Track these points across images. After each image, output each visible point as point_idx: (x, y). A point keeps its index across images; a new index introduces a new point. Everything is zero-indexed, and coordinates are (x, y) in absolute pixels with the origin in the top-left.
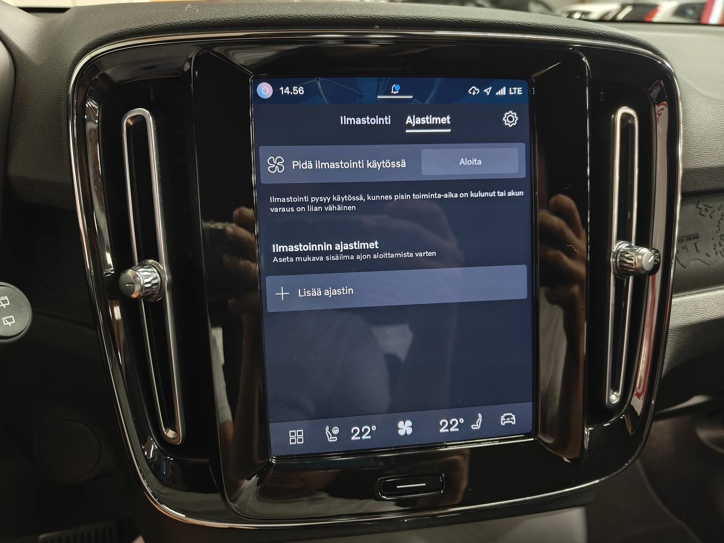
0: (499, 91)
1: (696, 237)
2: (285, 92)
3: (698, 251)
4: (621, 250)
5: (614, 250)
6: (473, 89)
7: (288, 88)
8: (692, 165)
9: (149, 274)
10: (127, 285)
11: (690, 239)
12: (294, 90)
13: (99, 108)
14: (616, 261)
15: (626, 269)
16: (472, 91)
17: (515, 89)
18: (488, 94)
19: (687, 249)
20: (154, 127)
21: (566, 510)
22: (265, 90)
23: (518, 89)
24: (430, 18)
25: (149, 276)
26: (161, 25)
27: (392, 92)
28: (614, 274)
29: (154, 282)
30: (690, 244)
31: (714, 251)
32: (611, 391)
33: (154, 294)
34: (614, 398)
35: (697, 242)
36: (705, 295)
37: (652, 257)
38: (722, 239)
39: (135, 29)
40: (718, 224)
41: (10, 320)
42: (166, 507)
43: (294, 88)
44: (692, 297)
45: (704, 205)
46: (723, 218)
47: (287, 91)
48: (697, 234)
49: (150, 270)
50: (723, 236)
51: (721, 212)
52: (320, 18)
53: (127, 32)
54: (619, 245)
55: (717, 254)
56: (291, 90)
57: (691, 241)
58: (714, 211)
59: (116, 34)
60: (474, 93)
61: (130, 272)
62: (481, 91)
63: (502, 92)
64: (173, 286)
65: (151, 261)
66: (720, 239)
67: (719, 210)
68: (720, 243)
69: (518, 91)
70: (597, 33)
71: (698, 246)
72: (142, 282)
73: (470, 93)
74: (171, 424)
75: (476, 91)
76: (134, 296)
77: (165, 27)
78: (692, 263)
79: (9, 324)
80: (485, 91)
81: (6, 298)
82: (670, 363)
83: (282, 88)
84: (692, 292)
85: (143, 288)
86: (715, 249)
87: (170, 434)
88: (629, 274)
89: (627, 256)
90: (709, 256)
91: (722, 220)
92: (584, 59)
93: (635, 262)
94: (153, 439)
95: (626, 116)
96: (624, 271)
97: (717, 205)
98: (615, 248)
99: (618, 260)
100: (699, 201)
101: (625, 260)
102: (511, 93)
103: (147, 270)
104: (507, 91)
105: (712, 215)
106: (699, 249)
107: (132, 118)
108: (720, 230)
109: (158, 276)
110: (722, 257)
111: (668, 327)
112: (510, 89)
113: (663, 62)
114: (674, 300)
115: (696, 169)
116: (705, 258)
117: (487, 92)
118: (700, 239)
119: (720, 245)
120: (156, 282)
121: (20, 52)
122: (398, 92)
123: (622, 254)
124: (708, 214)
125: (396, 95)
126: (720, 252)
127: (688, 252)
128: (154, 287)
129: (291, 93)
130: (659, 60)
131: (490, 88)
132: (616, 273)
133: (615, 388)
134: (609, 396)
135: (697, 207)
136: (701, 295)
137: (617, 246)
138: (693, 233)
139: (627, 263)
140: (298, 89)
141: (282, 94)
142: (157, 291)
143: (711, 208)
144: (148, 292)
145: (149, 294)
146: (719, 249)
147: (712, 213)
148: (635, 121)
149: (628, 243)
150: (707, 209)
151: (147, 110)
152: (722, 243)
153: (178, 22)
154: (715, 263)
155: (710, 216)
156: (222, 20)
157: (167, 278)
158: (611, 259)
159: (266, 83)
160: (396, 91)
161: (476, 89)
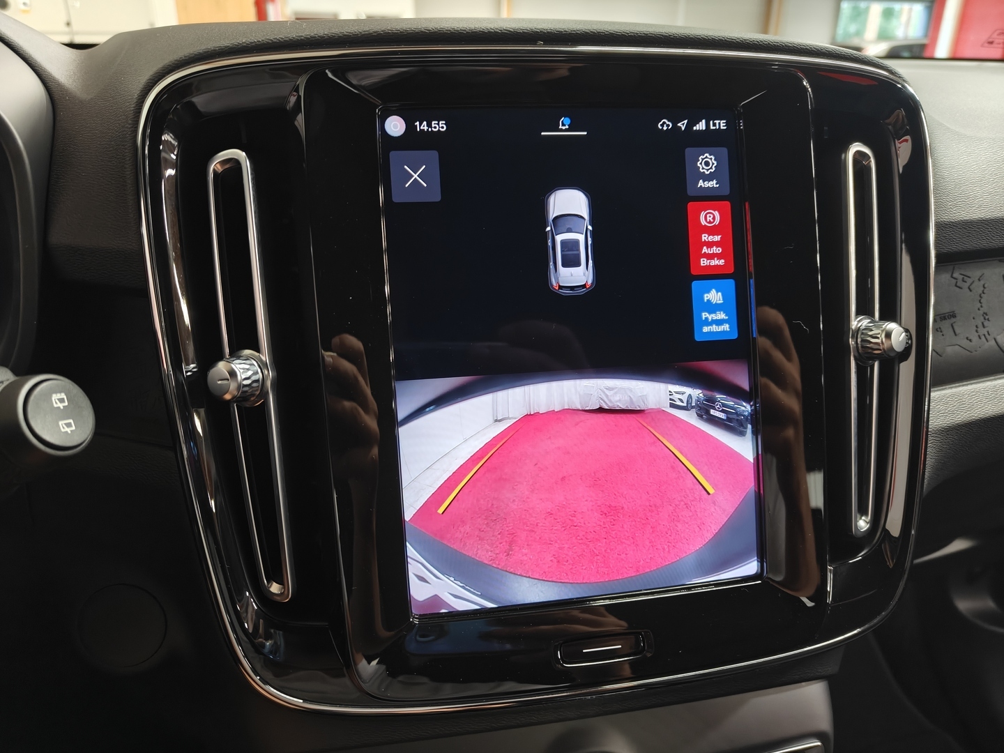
0: (698, 125)
1: (953, 315)
2: (422, 128)
3: (956, 335)
4: (863, 327)
5: (853, 327)
6: (664, 123)
7: (425, 123)
8: (946, 218)
9: (248, 367)
10: (219, 382)
11: (944, 318)
12: (433, 126)
13: (179, 145)
14: (857, 343)
15: (870, 351)
16: (662, 125)
17: (717, 122)
18: (683, 129)
19: (941, 332)
20: (251, 174)
21: (803, 684)
22: (395, 126)
23: (722, 122)
24: (607, 32)
25: (248, 369)
26: (259, 41)
27: (560, 127)
28: (855, 357)
29: (254, 378)
30: (946, 325)
31: (977, 334)
32: (859, 516)
33: (253, 395)
34: (863, 524)
35: (954, 322)
36: (970, 387)
37: (904, 334)
38: (985, 319)
39: (226, 47)
40: (979, 298)
41: (69, 425)
42: (272, 689)
43: (433, 122)
44: (954, 390)
45: (961, 274)
46: (985, 292)
47: (424, 127)
48: (953, 312)
49: (248, 362)
50: (987, 315)
51: (982, 282)
52: (467, 32)
53: (214, 50)
54: (859, 321)
55: (980, 338)
56: (429, 125)
57: (945, 321)
58: (973, 282)
59: (200, 54)
60: (665, 128)
61: (222, 366)
62: (675, 124)
63: (701, 126)
64: (277, 384)
65: (247, 352)
66: (982, 318)
67: (979, 280)
68: (983, 323)
69: (722, 125)
70: (818, 50)
71: (956, 327)
72: (239, 378)
73: (661, 128)
74: (276, 575)
75: (668, 126)
76: (228, 397)
77: (264, 44)
78: (949, 350)
79: (68, 430)
80: (679, 125)
81: (63, 396)
82: (931, 478)
83: (417, 123)
84: (954, 385)
85: (240, 386)
86: (977, 331)
87: (275, 588)
88: (874, 358)
89: (870, 333)
90: (970, 340)
91: (983, 293)
92: (805, 83)
93: (882, 341)
94: (250, 593)
95: (859, 156)
96: (866, 355)
97: (977, 273)
98: (854, 324)
99: (859, 340)
100: (954, 269)
101: (869, 339)
102: (712, 127)
103: (244, 362)
104: (707, 125)
105: (971, 287)
106: (957, 332)
107: (223, 162)
108: (981, 307)
109: (259, 370)
110: (987, 341)
111: (927, 428)
112: (711, 122)
113: (903, 86)
114: (933, 394)
115: (951, 222)
116: (965, 343)
117: (682, 126)
118: (958, 318)
119: (984, 327)
120: (257, 378)
121: (59, 85)
122: (567, 127)
123: (864, 331)
124: (967, 285)
125: (566, 130)
126: (984, 335)
127: (943, 335)
128: (255, 385)
129: (430, 130)
130: (899, 83)
131: (686, 121)
132: (857, 354)
133: (863, 511)
134: (856, 522)
135: (952, 277)
136: (965, 388)
137: (856, 323)
138: (948, 311)
139: (871, 342)
140: (438, 124)
141: (418, 130)
142: (257, 390)
143: (969, 277)
144: (246, 392)
145: (248, 394)
146: (982, 331)
147: (971, 285)
148: (871, 161)
149: (869, 319)
150: (965, 280)
151: (243, 151)
152: (986, 323)
153: (282, 38)
154: (979, 349)
155: (969, 288)
156: (340, 35)
157: (270, 374)
158: (850, 340)
159: (396, 116)
160: (565, 125)
161: (668, 123)
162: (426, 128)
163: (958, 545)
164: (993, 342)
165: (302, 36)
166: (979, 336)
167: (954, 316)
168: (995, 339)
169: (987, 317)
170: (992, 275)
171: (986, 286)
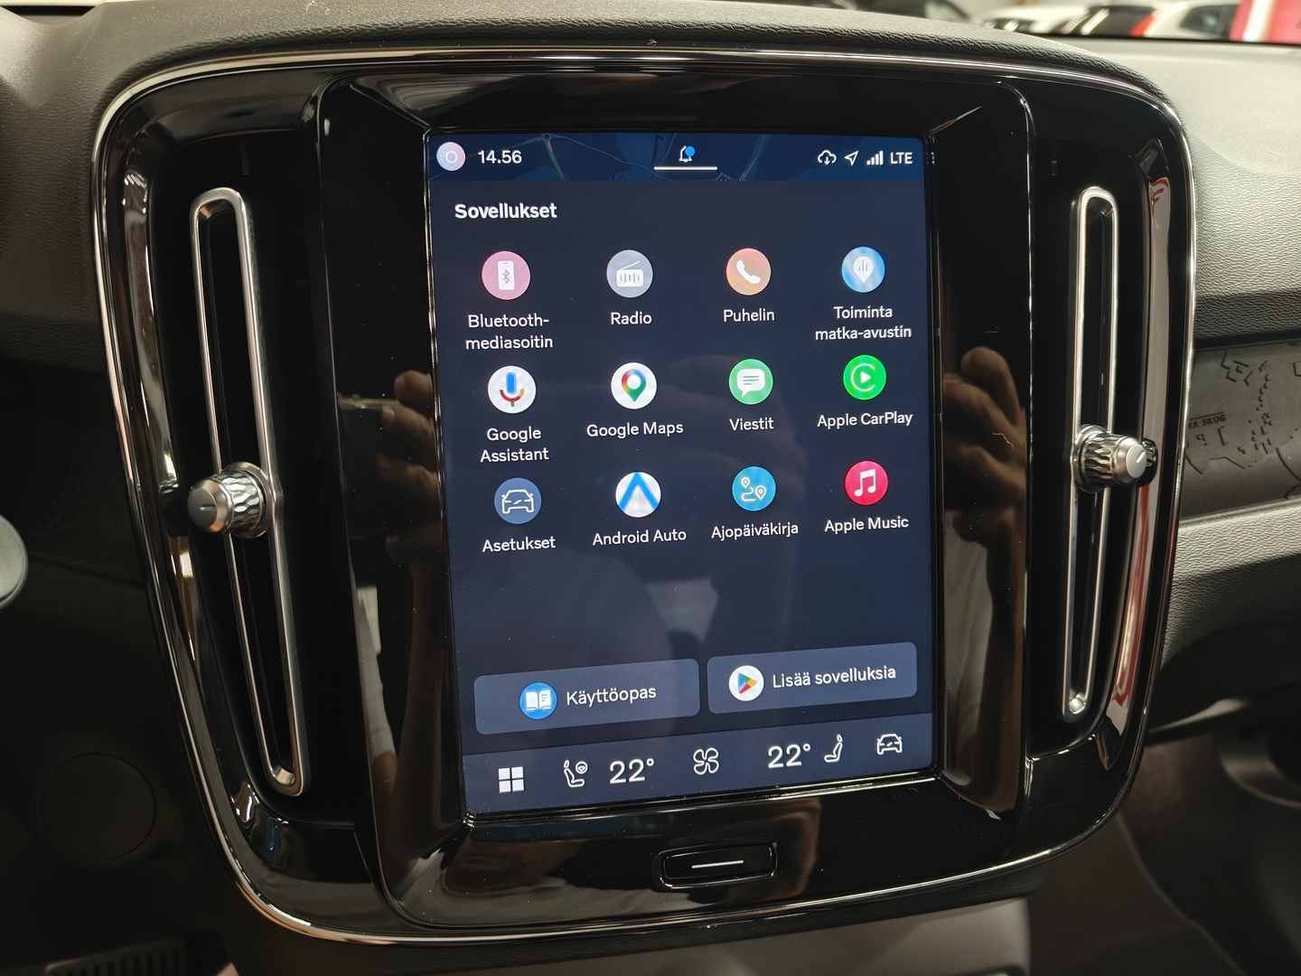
0: (872, 159)
1: (1221, 417)
2: (488, 159)
3: (1223, 444)
4: (1089, 442)
5: (1076, 442)
6: (826, 155)
7: (492, 152)
8: (1214, 290)
9: (243, 488)
10: (202, 509)
11: (1209, 422)
12: (504, 156)
13: (149, 187)
14: (1079, 461)
15: (1096, 475)
16: (823, 158)
17: (900, 154)
18: (852, 163)
19: (1204, 440)
20: (249, 223)
21: (993, 903)
22: (451, 156)
23: (907, 154)
24: (748, 26)
25: (243, 492)
26: (260, 36)
27: (681, 159)
28: (1077, 484)
29: (251, 503)
30: (1210, 431)
31: (1253, 443)
32: (1071, 692)
33: (252, 525)
34: (1077, 704)
35: (1223, 427)
36: (1235, 520)
37: (1143, 454)
38: (1265, 423)
39: (214, 43)
40: (1259, 395)
42: (276, 909)
43: (504, 152)
44: (1213, 524)
45: (1235, 362)
46: (1267, 386)
47: (491, 157)
48: (1222, 413)
49: (244, 480)
50: (1268, 417)
51: (1264, 373)
52: (551, 26)
54: (1084, 433)
55: (1257, 448)
56: (498, 156)
57: (1211, 425)
58: (1252, 372)
59: (179, 53)
60: (827, 162)
61: (207, 485)
62: (841, 158)
63: (878, 159)
64: (287, 509)
65: (246, 465)
66: (1262, 421)
67: (1260, 370)
68: (1262, 428)
69: (907, 158)
70: (1045, 55)
71: (1224, 435)
72: (230, 503)
73: (821, 162)
74: (285, 760)
75: (831, 159)
76: (216, 528)
77: (267, 40)
78: (1213, 464)
80: (847, 157)
82: (1175, 642)
83: (482, 153)
84: (1214, 516)
85: (231, 513)
86: (1253, 439)
87: (283, 777)
88: (1103, 484)
89: (1098, 451)
90: (1243, 452)
91: (1266, 388)
92: (1022, 102)
93: (1113, 463)
94: (252, 786)
95: (1096, 204)
96: (1093, 479)
97: (1258, 361)
98: (1077, 437)
99: (1083, 459)
100: (1225, 355)
101: (1096, 459)
102: (893, 162)
103: (238, 480)
104: (886, 158)
105: (1249, 380)
106: (1225, 441)
107: (209, 206)
108: (1261, 406)
109: (259, 491)
110: (1267, 453)
111: (1172, 577)
112: (892, 154)
113: (1161, 107)
114: (1181, 530)
115: (1220, 297)
116: (1236, 455)
117: (850, 159)
118: (1228, 421)
119: (1263, 433)
120: (256, 503)
121: (2, 84)
122: (690, 160)
123: (1090, 448)
124: (1242, 377)
125: (688, 164)
126: (1263, 444)
127: (1206, 444)
128: (252, 511)
129: (499, 162)
130: (1155, 103)
131: (856, 153)
132: (1080, 482)
133: (1078, 686)
134: (1068, 701)
135: (1222, 365)
136: (1229, 521)
137: (1080, 435)
138: (1214, 411)
139: (1099, 464)
140: (510, 154)
141: (483, 162)
142: (256, 518)
143: (1247, 366)
144: (241, 521)
145: (242, 524)
146: (1261, 439)
147: (1248, 376)
148: (1113, 212)
149: (1100, 429)
150: (1240, 369)
151: (237, 190)
152: (1267, 428)
153: (292, 32)
154: (1254, 464)
155: (1246, 381)
156: (373, 28)
157: (275, 495)
158: (1071, 458)
159: (452, 143)
160: (687, 157)
161: (831, 155)
162: (493, 160)
163: (1222, 707)
164: (1274, 454)
165: (320, 29)
166: (1256, 446)
167: (1223, 419)
168: (1277, 450)
169: (1268, 420)
170: (1279, 363)
171: (1269, 377)
